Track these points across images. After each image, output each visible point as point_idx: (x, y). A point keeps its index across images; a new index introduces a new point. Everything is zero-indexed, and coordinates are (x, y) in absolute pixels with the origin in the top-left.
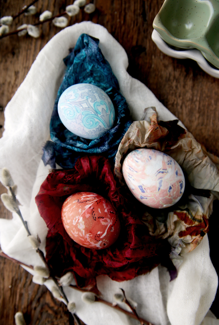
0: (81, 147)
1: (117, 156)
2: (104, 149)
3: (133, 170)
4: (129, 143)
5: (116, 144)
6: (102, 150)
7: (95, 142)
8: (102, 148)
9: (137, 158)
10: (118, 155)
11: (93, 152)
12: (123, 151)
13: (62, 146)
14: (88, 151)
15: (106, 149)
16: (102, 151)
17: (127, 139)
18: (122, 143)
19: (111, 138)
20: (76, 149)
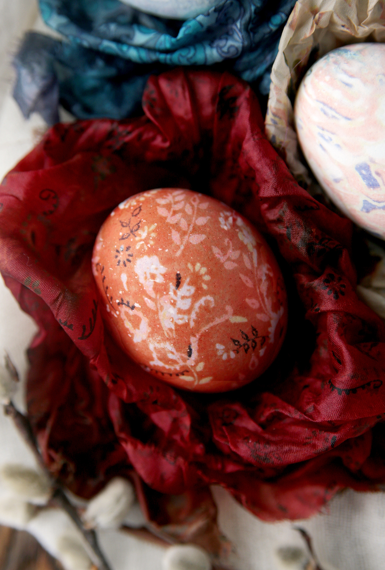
0: (151, 44)
1: (276, 72)
2: (231, 46)
3: (334, 113)
4: (317, 23)
5: (271, 30)
6: (223, 52)
7: (201, 24)
8: (222, 43)
9: (345, 72)
10: (279, 67)
11: (191, 58)
12: (294, 56)
13: (85, 44)
14: (175, 57)
15: (237, 49)
16: (223, 55)
17: (307, 10)
18: (291, 26)
19: (253, 8)
20: (133, 54)
